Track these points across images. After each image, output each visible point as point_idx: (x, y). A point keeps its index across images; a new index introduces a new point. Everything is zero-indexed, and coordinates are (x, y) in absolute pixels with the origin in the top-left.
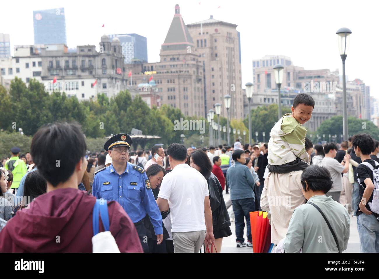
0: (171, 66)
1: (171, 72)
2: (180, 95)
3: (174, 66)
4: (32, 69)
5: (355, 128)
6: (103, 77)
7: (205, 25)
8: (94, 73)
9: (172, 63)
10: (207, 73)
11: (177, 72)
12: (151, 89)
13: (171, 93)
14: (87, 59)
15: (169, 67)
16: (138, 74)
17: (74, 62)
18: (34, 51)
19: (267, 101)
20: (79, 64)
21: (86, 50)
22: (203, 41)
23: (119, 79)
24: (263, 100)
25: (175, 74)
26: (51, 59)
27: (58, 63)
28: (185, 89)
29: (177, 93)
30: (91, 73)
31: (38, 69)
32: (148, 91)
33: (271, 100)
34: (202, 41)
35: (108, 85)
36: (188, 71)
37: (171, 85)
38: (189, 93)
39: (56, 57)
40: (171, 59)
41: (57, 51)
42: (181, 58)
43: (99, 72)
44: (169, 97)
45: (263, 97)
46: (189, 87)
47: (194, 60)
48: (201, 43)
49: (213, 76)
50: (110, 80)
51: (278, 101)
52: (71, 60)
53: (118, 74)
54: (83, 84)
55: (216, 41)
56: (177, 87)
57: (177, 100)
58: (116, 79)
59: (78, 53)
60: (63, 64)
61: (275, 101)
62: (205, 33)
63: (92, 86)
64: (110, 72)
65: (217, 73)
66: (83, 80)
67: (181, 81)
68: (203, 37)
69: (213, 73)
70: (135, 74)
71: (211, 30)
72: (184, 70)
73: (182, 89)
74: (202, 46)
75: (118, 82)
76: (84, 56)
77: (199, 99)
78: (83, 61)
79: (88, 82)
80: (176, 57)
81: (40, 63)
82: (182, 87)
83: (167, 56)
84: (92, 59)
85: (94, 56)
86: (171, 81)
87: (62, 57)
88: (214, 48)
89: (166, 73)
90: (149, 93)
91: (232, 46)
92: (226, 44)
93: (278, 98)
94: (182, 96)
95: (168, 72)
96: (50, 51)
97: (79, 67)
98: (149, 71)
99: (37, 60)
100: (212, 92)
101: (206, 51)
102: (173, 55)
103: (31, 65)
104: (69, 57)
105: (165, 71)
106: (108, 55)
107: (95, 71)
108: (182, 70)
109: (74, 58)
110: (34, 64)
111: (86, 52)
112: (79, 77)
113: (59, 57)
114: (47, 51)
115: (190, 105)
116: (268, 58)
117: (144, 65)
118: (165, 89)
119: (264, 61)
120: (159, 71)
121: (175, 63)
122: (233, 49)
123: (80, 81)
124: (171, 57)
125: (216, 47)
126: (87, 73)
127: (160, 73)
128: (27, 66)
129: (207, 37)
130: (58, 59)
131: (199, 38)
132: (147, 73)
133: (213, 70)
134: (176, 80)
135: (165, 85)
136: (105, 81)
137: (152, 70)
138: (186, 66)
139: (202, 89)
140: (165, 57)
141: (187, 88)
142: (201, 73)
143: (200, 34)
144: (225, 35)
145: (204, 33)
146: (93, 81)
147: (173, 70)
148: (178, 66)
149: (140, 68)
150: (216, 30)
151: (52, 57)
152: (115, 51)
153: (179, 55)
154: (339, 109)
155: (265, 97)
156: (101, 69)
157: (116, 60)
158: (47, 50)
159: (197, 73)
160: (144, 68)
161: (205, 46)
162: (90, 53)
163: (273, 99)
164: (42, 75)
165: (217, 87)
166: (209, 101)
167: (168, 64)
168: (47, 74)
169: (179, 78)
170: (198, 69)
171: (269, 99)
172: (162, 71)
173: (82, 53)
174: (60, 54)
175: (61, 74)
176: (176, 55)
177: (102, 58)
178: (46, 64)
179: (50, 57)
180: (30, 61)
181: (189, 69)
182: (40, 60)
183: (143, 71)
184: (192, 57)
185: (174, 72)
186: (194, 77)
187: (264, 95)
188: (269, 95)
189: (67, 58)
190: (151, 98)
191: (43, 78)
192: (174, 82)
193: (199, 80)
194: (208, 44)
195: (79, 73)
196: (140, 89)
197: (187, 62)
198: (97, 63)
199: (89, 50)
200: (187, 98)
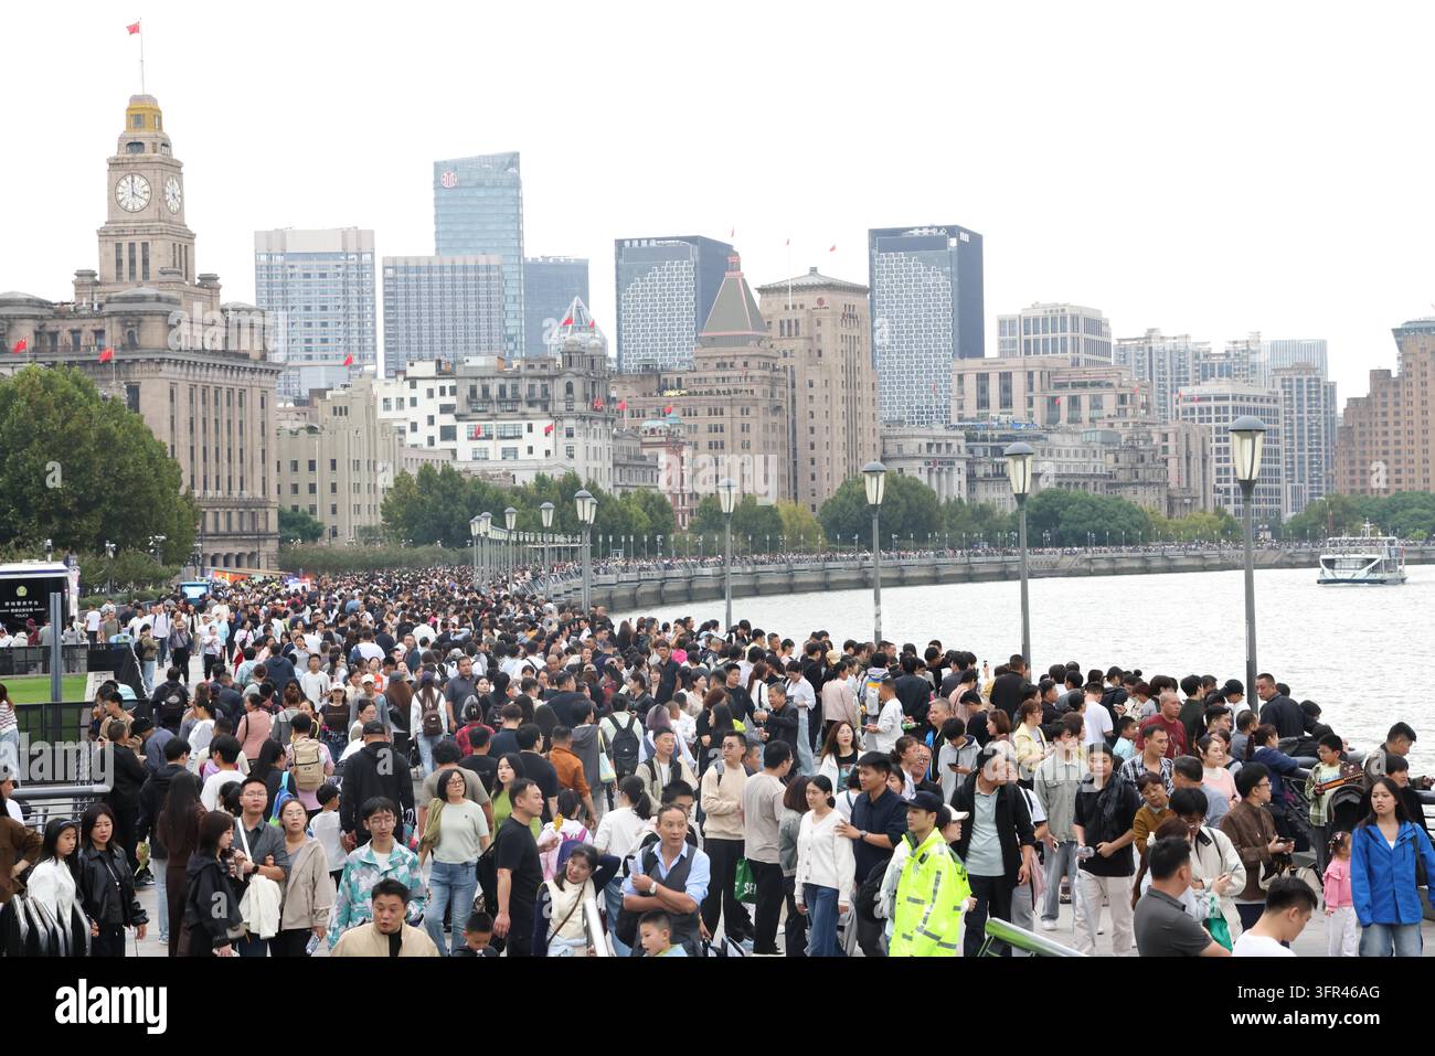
0: (717, 379)
1: (718, 392)
2: (733, 441)
3: (723, 379)
4: (439, 400)
5: (1080, 514)
6: (567, 417)
7: (798, 289)
8: (550, 408)
9: (721, 374)
10: (798, 391)
11: (730, 392)
12: (669, 431)
13: (716, 437)
14: (538, 383)
15: (714, 381)
16: (651, 395)
17: (515, 387)
18: (443, 367)
19: (934, 449)
20: (523, 391)
21: (537, 366)
22: (793, 324)
23: (599, 418)
24: (924, 446)
25: (723, 397)
26: (473, 382)
27: (486, 390)
28: (745, 428)
29: (726, 436)
30: (545, 408)
31: (449, 400)
32: (661, 436)
33: (944, 447)
34: (789, 321)
35: (575, 432)
36: (752, 391)
37: (716, 420)
38: (752, 437)
39: (483, 378)
40: (718, 365)
41: (486, 367)
42: (739, 363)
43: (561, 406)
44: (710, 444)
45: (924, 442)
46: (753, 423)
47: (765, 366)
48: (789, 329)
49: (811, 397)
50: (580, 422)
51: (963, 450)
52: (509, 384)
53: (596, 410)
54: (530, 429)
55: (819, 324)
56: (727, 423)
57: (728, 451)
58: (591, 419)
59: (522, 371)
60: (494, 392)
61: (954, 448)
62: (798, 307)
63: (547, 432)
64: (579, 406)
65: (817, 392)
66: (529, 422)
67: (737, 411)
68: (791, 315)
69: (810, 392)
70: (644, 395)
71: (809, 300)
72: (744, 388)
73: (738, 428)
74: (790, 335)
75: (597, 423)
76: (533, 377)
78: (532, 387)
79: (540, 425)
80: (728, 361)
81: (453, 391)
82: (738, 422)
83: (709, 358)
84: (547, 382)
85: (552, 378)
86: (716, 410)
87: (493, 378)
88: (815, 337)
89: (706, 393)
90: (664, 440)
91: (856, 332)
92: (843, 331)
93: (962, 442)
94: (738, 444)
95: (711, 393)
96: (472, 367)
97: (523, 396)
98: (672, 388)
99: (448, 383)
100: (808, 430)
101: (798, 345)
102: (722, 357)
103: (437, 393)
104: (505, 378)
105: (705, 389)
106: (578, 376)
107: (554, 404)
108: (739, 387)
109: (514, 381)
110: (442, 390)
111: (537, 370)
112: (524, 416)
113: (489, 378)
114: (466, 368)
116: (1040, 313)
117: (663, 377)
118: (703, 427)
119: (1027, 321)
120: (692, 390)
121: (727, 374)
122: (856, 339)
123: (525, 424)
124: (719, 360)
125: (819, 336)
126: (538, 409)
127: (696, 393)
128: (430, 393)
129: (800, 315)
130: (487, 382)
131: (784, 317)
132: (668, 393)
133: (811, 386)
134: (727, 410)
135: (704, 420)
136: (570, 423)
137: (679, 386)
138: (749, 379)
139: (782, 428)
140: (706, 361)
141: (748, 425)
142: (782, 393)
143: (787, 308)
144: (841, 310)
145: (794, 307)
146: (549, 422)
147: (722, 388)
148: (732, 380)
149: (654, 384)
150: (820, 301)
151: (476, 378)
152: (593, 368)
153: (735, 357)
154: (1121, 464)
155: (931, 441)
156: (564, 400)
157: (593, 383)
158: (467, 364)
159: (772, 396)
160: (662, 382)
161: (797, 334)
162: (545, 372)
163: (949, 445)
164: (456, 411)
165: (819, 422)
166: (804, 453)
167: (711, 374)
168: (467, 410)
169: (732, 405)
170: (773, 385)
171: (939, 445)
172: (698, 391)
173: (530, 372)
174: (490, 373)
175: (490, 412)
176: (729, 357)
177: (567, 380)
178: (465, 392)
179: (471, 378)
180: (436, 385)
181: (753, 387)
182: (452, 383)
183: (661, 391)
184: (763, 360)
185: (724, 392)
186: (765, 404)
187: (928, 437)
188: (940, 437)
189: (502, 381)
191: (459, 417)
192: (722, 414)
193: (778, 409)
194: (803, 330)
195: (523, 408)
196: (646, 432)
197: (749, 374)
198: (558, 389)
199: (544, 366)
200: (748, 447)
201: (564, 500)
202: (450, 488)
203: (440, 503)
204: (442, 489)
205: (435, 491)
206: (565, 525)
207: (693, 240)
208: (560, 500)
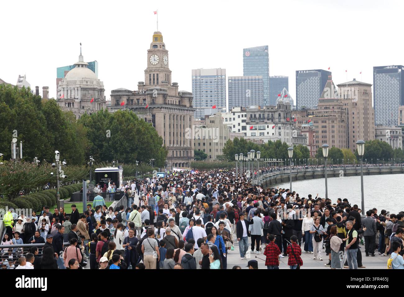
0: (325, 112)
1: (325, 116)
2: (329, 131)
3: (326, 112)
4: (241, 118)
6: (279, 123)
7: (350, 85)
8: (274, 121)
9: (325, 111)
10: (349, 116)
11: (328, 116)
12: (310, 128)
13: (324, 129)
14: (270, 114)
15: (324, 113)
16: (304, 117)
17: (263, 115)
18: (243, 109)
19: (392, 133)
20: (266, 116)
21: (270, 108)
23: (288, 124)
25: (326, 117)
26: (251, 113)
27: (255, 116)
28: (333, 127)
29: (327, 129)
30: (272, 121)
31: (244, 118)
32: (307, 129)
33: (395, 132)
35: (281, 128)
36: (335, 116)
37: (324, 124)
38: (335, 129)
39: (254, 112)
40: (325, 108)
41: (255, 109)
42: (331, 107)
43: (277, 120)
44: (322, 131)
46: (335, 125)
47: (339, 108)
49: (353, 117)
50: (283, 125)
51: (401, 133)
52: (262, 114)
53: (287, 121)
54: (268, 127)
56: (327, 125)
57: (328, 133)
58: (286, 124)
59: (266, 110)
60: (257, 116)
61: (398, 133)
63: (273, 128)
64: (282, 120)
65: (356, 116)
66: (268, 125)
67: (330, 122)
69: (353, 116)
70: (302, 117)
72: (333, 115)
73: (331, 127)
75: (288, 125)
76: (269, 112)
77: (342, 132)
78: (268, 115)
79: (271, 126)
80: (328, 107)
81: (246, 116)
82: (331, 125)
83: (322, 106)
84: (273, 113)
85: (274, 112)
86: (324, 121)
87: (257, 112)
89: (321, 116)
90: (308, 130)
91: (367, 98)
92: (363, 97)
93: (401, 131)
94: (331, 131)
95: (322, 116)
97: (266, 117)
98: (311, 115)
99: (244, 114)
100: (353, 127)
103: (241, 116)
104: (261, 112)
105: (321, 115)
106: (282, 111)
107: (275, 120)
108: (331, 115)
110: (242, 116)
111: (270, 110)
112: (266, 123)
114: (249, 109)
115: (336, 136)
117: (308, 111)
118: (320, 127)
120: (317, 115)
121: (327, 111)
123: (266, 125)
124: (325, 107)
126: (270, 121)
127: (318, 116)
128: (239, 117)
130: (255, 113)
133: (353, 114)
134: (327, 121)
135: (320, 124)
136: (280, 125)
137: (313, 114)
139: (344, 126)
140: (321, 107)
141: (334, 126)
142: (344, 116)
144: (363, 91)
146: (273, 125)
147: (326, 115)
148: (329, 112)
149: (306, 114)
151: (252, 112)
152: (287, 109)
153: (330, 105)
155: (391, 131)
156: (278, 119)
157: (287, 113)
158: (250, 108)
159: (341, 117)
160: (308, 113)
162: (272, 110)
164: (246, 122)
165: (356, 125)
166: (351, 134)
167: (323, 111)
168: (249, 121)
169: (329, 120)
170: (342, 114)
172: (319, 115)
173: (268, 110)
174: (256, 111)
175: (256, 122)
176: (328, 105)
177: (279, 113)
178: (249, 116)
179: (251, 112)
180: (241, 114)
181: (335, 114)
182: (245, 113)
183: (308, 115)
184: (338, 106)
185: (326, 116)
186: (339, 119)
187: (390, 129)
188: (394, 129)
189: (260, 113)
190: (309, 133)
191: (247, 124)
192: (326, 122)
193: (343, 121)
195: (266, 121)
196: (303, 128)
197: (334, 111)
198: (276, 115)
199: (272, 109)
200: (334, 132)
201: (276, 148)
202: (243, 144)
203: (240, 149)
204: (240, 145)
205: (239, 145)
206: (277, 155)
207: (319, 71)
208: (275, 148)
